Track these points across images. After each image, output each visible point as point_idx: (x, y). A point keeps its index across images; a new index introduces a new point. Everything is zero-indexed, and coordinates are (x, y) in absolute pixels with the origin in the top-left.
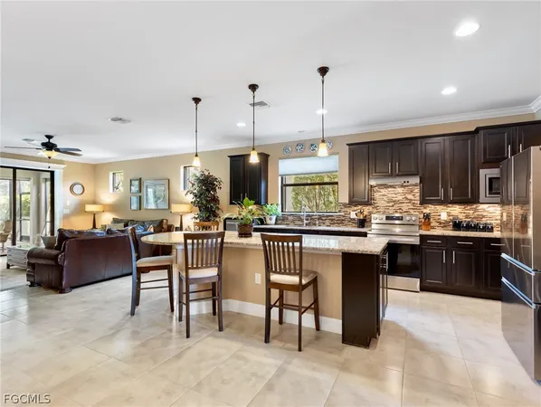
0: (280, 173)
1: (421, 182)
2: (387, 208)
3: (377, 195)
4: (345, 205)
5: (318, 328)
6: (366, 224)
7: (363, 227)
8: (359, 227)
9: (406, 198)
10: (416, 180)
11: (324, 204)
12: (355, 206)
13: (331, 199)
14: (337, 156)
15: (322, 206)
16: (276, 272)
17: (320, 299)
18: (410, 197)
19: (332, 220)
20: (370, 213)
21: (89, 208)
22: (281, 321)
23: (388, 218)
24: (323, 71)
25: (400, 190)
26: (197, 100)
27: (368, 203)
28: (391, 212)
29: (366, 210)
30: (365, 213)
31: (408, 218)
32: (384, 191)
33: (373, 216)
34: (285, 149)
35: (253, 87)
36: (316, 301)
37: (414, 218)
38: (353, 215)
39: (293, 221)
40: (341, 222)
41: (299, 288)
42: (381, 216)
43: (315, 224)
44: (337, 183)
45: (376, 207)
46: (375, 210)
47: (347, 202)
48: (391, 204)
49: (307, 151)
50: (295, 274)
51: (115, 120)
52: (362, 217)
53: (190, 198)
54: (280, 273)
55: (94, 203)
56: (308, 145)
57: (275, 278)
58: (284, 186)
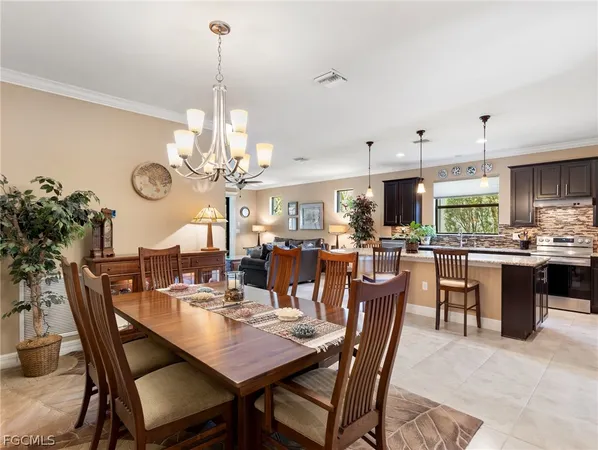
0: (435, 195)
1: (594, 204)
2: (557, 230)
3: (544, 217)
4: (506, 227)
5: (479, 326)
6: (530, 246)
7: (527, 248)
8: (522, 249)
9: (579, 220)
10: (589, 202)
11: (482, 224)
12: (518, 228)
13: (491, 220)
14: (498, 179)
15: (479, 227)
16: (445, 278)
17: (481, 303)
18: (583, 218)
19: (492, 242)
20: (535, 235)
21: (256, 228)
22: (446, 320)
23: (555, 240)
24: (485, 119)
25: (571, 211)
26: (370, 144)
27: (532, 225)
28: (560, 234)
29: (531, 232)
30: (530, 234)
31: (580, 241)
32: (551, 213)
33: (538, 238)
34: (441, 173)
35: (421, 133)
36: (478, 304)
37: (587, 241)
38: (515, 237)
39: (448, 242)
40: (502, 243)
41: (465, 290)
42: (549, 238)
43: (473, 246)
44: (497, 205)
45: (542, 230)
46: (541, 233)
47: (509, 223)
48: (560, 226)
49: (465, 174)
50: (461, 279)
51: (297, 159)
52: (525, 239)
53: (348, 220)
54: (449, 278)
55: (257, 224)
56: (465, 169)
57: (443, 282)
58: (438, 208)
